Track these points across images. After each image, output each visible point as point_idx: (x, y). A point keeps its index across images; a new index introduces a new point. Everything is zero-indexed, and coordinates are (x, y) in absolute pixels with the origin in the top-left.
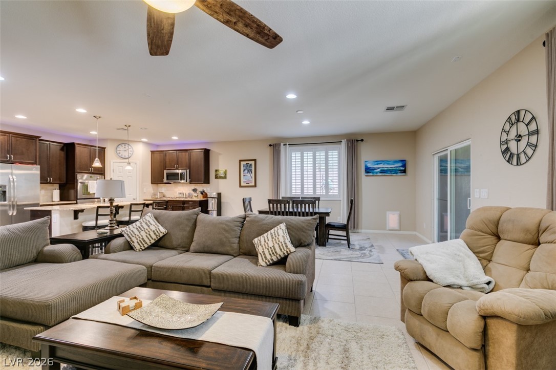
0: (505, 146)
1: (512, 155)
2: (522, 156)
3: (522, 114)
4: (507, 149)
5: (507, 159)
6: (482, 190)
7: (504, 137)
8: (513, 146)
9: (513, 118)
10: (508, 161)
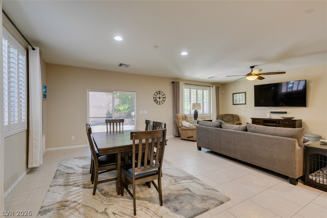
0: (155, 99)
1: (158, 102)
2: (161, 103)
3: (161, 93)
4: (156, 100)
5: (156, 102)
6: (144, 111)
7: (155, 96)
8: (158, 100)
9: (158, 92)
10: (156, 103)
